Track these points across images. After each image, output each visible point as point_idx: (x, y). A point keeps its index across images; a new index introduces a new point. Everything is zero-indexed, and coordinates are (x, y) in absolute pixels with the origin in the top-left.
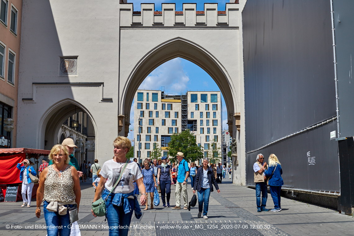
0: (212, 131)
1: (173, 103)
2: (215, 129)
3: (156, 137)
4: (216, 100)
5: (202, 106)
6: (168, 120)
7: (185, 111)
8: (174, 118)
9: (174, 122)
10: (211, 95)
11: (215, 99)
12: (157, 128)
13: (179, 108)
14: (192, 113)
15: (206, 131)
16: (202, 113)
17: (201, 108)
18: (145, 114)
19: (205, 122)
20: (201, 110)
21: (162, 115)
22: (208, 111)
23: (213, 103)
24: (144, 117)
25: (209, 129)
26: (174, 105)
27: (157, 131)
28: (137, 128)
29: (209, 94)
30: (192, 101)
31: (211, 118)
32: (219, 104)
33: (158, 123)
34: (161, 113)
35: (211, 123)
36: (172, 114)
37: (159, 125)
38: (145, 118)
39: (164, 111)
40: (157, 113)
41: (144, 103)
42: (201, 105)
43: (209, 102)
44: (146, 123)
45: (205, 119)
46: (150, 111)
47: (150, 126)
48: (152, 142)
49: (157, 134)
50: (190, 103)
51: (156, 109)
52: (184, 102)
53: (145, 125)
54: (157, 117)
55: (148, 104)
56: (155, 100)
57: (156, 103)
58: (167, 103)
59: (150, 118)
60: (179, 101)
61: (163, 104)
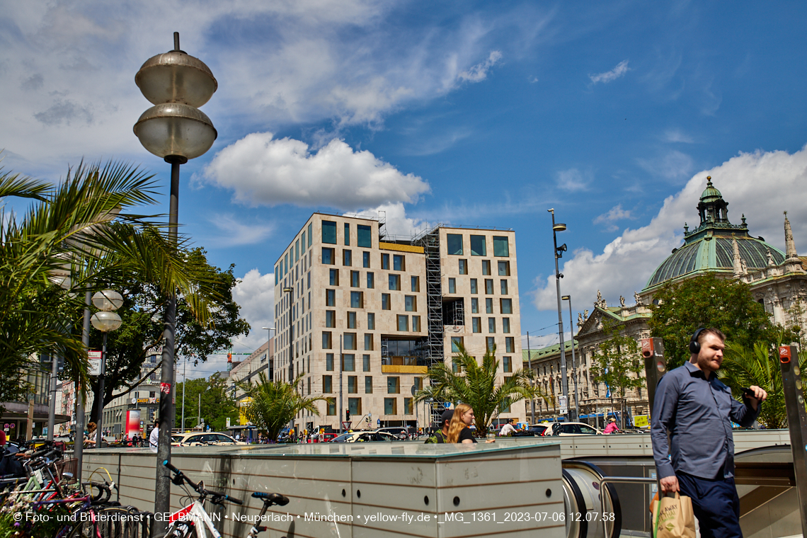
0: (499, 325)
1: (406, 254)
2: (506, 321)
3: (369, 338)
4: (505, 251)
5: (475, 263)
6: (396, 295)
7: (435, 274)
8: (409, 290)
9: (411, 302)
10: (495, 238)
11: (503, 249)
12: (371, 316)
13: (420, 267)
14: (453, 281)
15: (485, 324)
16: (474, 281)
17: (473, 268)
18: (342, 277)
19: (482, 304)
20: (472, 274)
21: (382, 283)
22: (488, 277)
23: (500, 259)
24: (338, 285)
25: (492, 321)
26: (409, 259)
27: (372, 324)
28: (323, 313)
29: (489, 236)
30: (451, 252)
31: (497, 294)
32: (513, 260)
33: (373, 302)
34: (379, 278)
35: (496, 307)
36: (406, 282)
37: (376, 307)
38: (341, 288)
39: (386, 272)
40: (371, 275)
41: (339, 248)
42: (472, 261)
43: (490, 255)
44: (345, 300)
45: (482, 295)
46: (353, 269)
47: (353, 310)
48: (360, 352)
49: (370, 332)
50: (447, 256)
51: (367, 265)
52: (433, 253)
53: (342, 307)
54: (371, 286)
55: (348, 252)
56: (365, 243)
57: (367, 250)
58: (392, 253)
59: (354, 289)
60: (420, 249)
61: (384, 256)
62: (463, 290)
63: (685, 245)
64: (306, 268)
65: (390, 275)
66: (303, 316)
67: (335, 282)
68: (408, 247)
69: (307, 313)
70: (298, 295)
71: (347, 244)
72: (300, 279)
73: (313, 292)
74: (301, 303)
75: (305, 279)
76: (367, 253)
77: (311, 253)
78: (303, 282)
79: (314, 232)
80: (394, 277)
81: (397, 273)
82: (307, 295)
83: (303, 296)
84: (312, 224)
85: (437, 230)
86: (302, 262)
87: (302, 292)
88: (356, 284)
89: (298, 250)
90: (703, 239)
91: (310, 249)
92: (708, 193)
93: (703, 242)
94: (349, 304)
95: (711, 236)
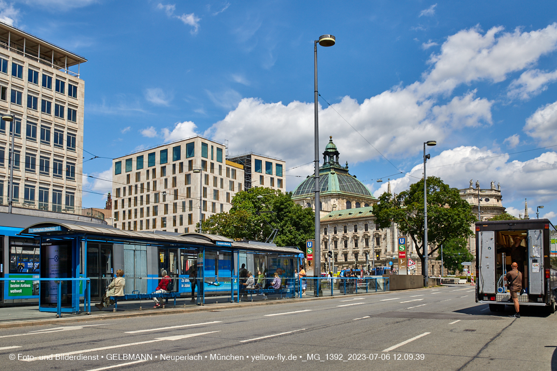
1: (237, 169)
6: (232, 194)
7: (249, 183)
8: (237, 191)
10: (277, 165)
11: (280, 172)
13: (242, 178)
17: (266, 182)
18: (210, 179)
20: (266, 185)
23: (278, 177)
24: (208, 185)
26: (238, 172)
29: (274, 163)
30: (256, 170)
32: (284, 179)
33: (222, 197)
36: (236, 186)
37: (224, 201)
39: (228, 179)
42: (266, 177)
43: (274, 174)
44: (211, 195)
46: (215, 176)
50: (254, 173)
51: (220, 174)
52: (247, 170)
53: (210, 199)
54: (222, 187)
55: (212, 164)
56: (220, 159)
57: (220, 164)
58: (231, 168)
59: (215, 188)
60: (242, 167)
61: (228, 169)
64: (181, 170)
65: (230, 181)
66: (176, 201)
67: (207, 182)
68: (236, 164)
69: (184, 200)
70: (166, 186)
71: (212, 159)
72: (169, 176)
73: (195, 188)
74: (172, 192)
75: (181, 178)
76: (220, 166)
77: (190, 162)
78: (175, 179)
79: (198, 149)
80: (232, 183)
81: (233, 180)
82: (184, 189)
83: (175, 188)
84: (193, 143)
85: (249, 156)
86: (174, 165)
87: (174, 185)
88: (215, 185)
89: (166, 156)
90: (329, 173)
91: (190, 159)
92: (330, 146)
93: (330, 175)
94: (213, 197)
95: (334, 172)
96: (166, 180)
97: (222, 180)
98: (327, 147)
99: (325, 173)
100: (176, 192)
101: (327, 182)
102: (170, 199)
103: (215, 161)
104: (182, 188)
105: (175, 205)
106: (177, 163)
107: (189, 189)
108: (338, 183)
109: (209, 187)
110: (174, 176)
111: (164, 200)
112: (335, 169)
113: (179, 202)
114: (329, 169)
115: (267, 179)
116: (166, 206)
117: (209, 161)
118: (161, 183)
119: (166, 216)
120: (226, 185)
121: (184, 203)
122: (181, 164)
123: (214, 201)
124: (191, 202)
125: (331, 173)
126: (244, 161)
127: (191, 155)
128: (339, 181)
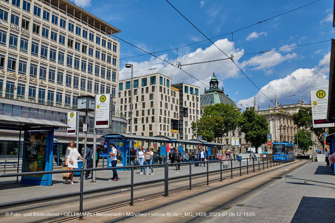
7: (181, 99)
8: (176, 104)
9: (176, 108)
11: (197, 93)
12: (169, 112)
13: (178, 96)
14: (185, 102)
15: (193, 118)
16: (190, 103)
18: (163, 97)
19: (192, 111)
20: (190, 100)
22: (193, 102)
26: (176, 93)
29: (194, 88)
31: (195, 108)
32: (199, 97)
33: (169, 107)
35: (195, 112)
36: (176, 101)
43: (194, 95)
45: (192, 108)
46: (166, 95)
49: (169, 117)
50: (184, 93)
51: (168, 94)
52: (181, 91)
53: (163, 108)
54: (169, 101)
55: (165, 88)
56: (168, 86)
57: (168, 88)
58: (173, 90)
59: (166, 102)
60: (178, 90)
61: (172, 91)
62: (188, 106)
63: (204, 94)
64: (147, 91)
65: (173, 98)
66: (143, 109)
67: (162, 99)
68: (176, 89)
69: (149, 109)
70: (137, 101)
71: (165, 86)
72: (139, 95)
73: (156, 102)
74: (141, 104)
75: (147, 96)
76: (168, 90)
77: (153, 87)
78: (143, 97)
79: (158, 80)
80: (173, 99)
81: (174, 97)
82: (149, 102)
83: (143, 102)
84: (155, 76)
85: (182, 84)
86: (143, 89)
87: (143, 100)
88: (166, 100)
89: (137, 84)
90: (214, 93)
91: (153, 85)
92: (214, 78)
93: (214, 95)
94: (165, 107)
95: (217, 93)
96: (137, 97)
97: (169, 97)
98: (211, 78)
99: (211, 93)
100: (144, 104)
101: (213, 99)
102: (140, 107)
103: (166, 87)
104: (147, 101)
105: (143, 111)
106: (145, 87)
107: (152, 103)
108: (219, 99)
109: (163, 101)
110: (143, 95)
111: (136, 108)
112: (217, 91)
113: (146, 109)
114: (214, 91)
115: (191, 97)
116: (137, 112)
117: (163, 86)
118: (134, 99)
119: (137, 117)
120: (171, 100)
121: (149, 110)
122: (147, 88)
123: (166, 109)
124: (153, 110)
125: (215, 94)
126: (179, 87)
127: (153, 83)
128: (220, 98)
